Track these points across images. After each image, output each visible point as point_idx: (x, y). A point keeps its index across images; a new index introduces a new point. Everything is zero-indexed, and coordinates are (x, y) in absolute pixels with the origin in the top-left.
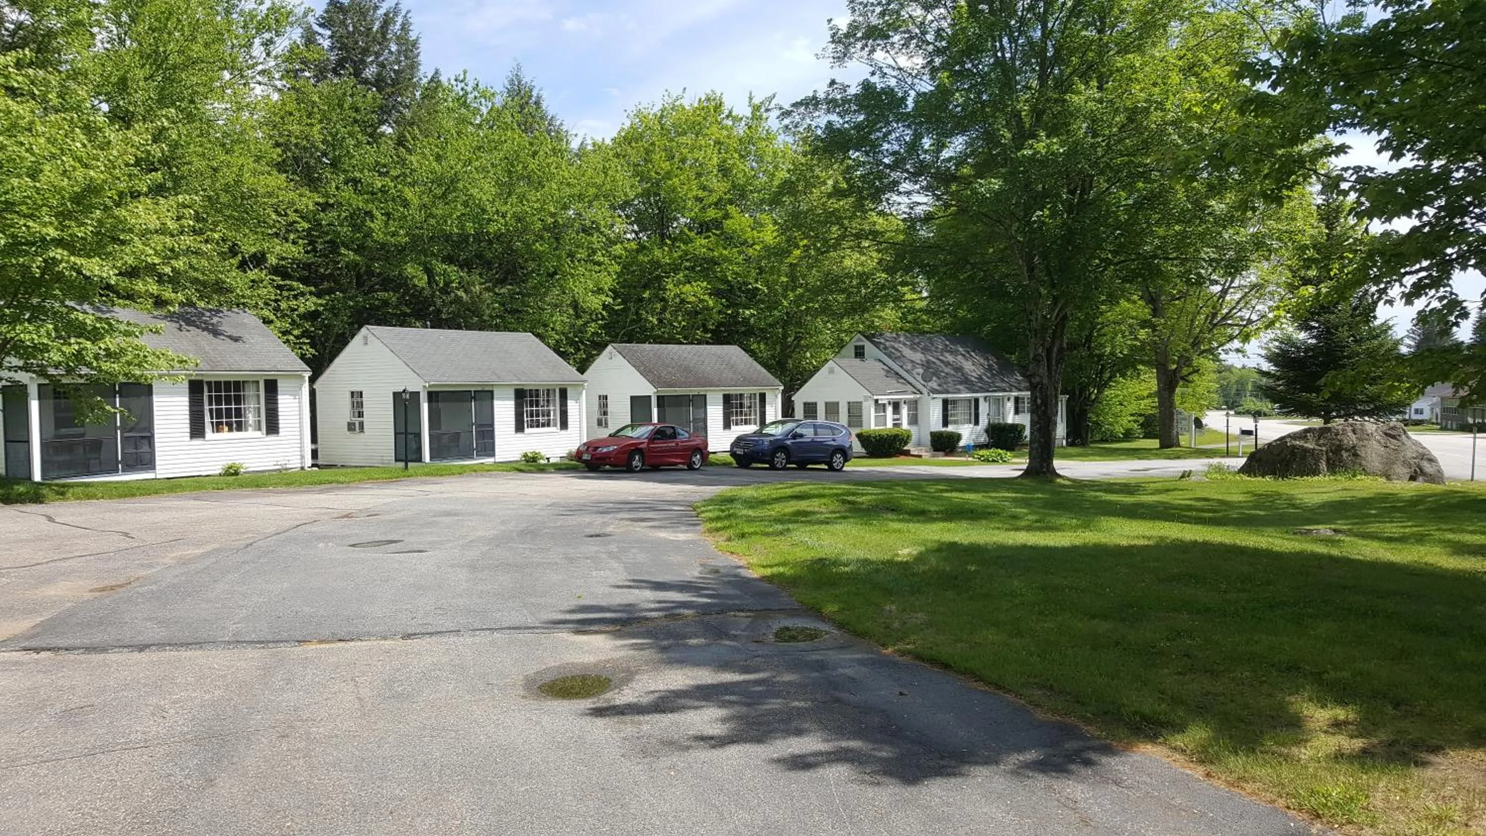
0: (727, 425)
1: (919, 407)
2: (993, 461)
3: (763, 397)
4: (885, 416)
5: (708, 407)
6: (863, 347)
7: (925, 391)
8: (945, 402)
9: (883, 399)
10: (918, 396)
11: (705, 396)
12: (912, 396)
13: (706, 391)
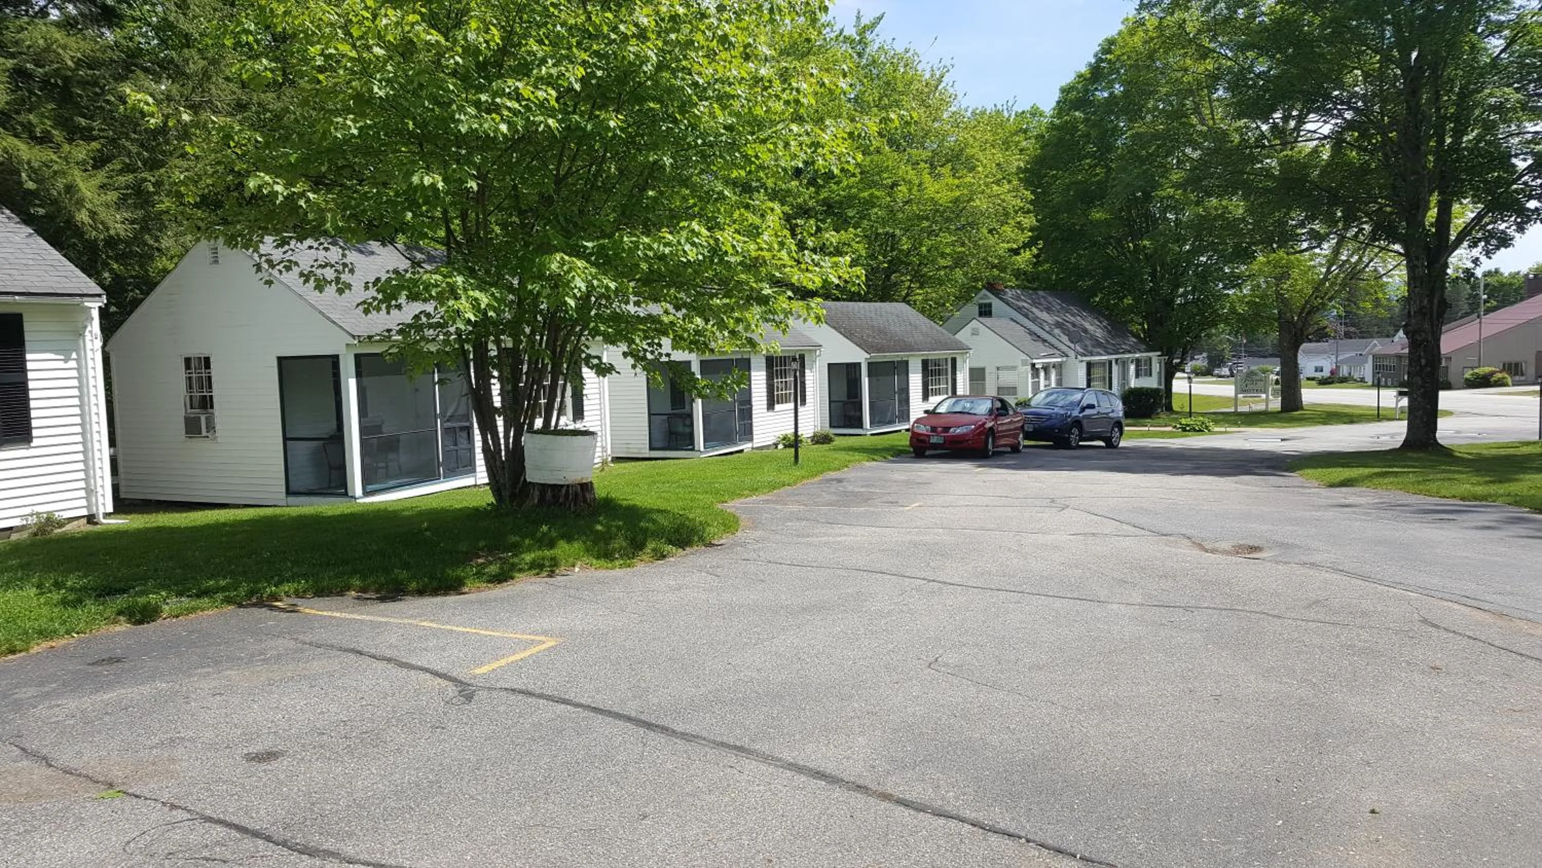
0: (925, 397)
1: (1064, 371)
2: (1200, 431)
3: (954, 361)
4: (1039, 382)
5: (910, 375)
6: (990, 305)
7: (1072, 354)
8: (1089, 365)
9: (1039, 363)
10: (1064, 359)
11: (907, 362)
12: (1059, 360)
13: (908, 356)
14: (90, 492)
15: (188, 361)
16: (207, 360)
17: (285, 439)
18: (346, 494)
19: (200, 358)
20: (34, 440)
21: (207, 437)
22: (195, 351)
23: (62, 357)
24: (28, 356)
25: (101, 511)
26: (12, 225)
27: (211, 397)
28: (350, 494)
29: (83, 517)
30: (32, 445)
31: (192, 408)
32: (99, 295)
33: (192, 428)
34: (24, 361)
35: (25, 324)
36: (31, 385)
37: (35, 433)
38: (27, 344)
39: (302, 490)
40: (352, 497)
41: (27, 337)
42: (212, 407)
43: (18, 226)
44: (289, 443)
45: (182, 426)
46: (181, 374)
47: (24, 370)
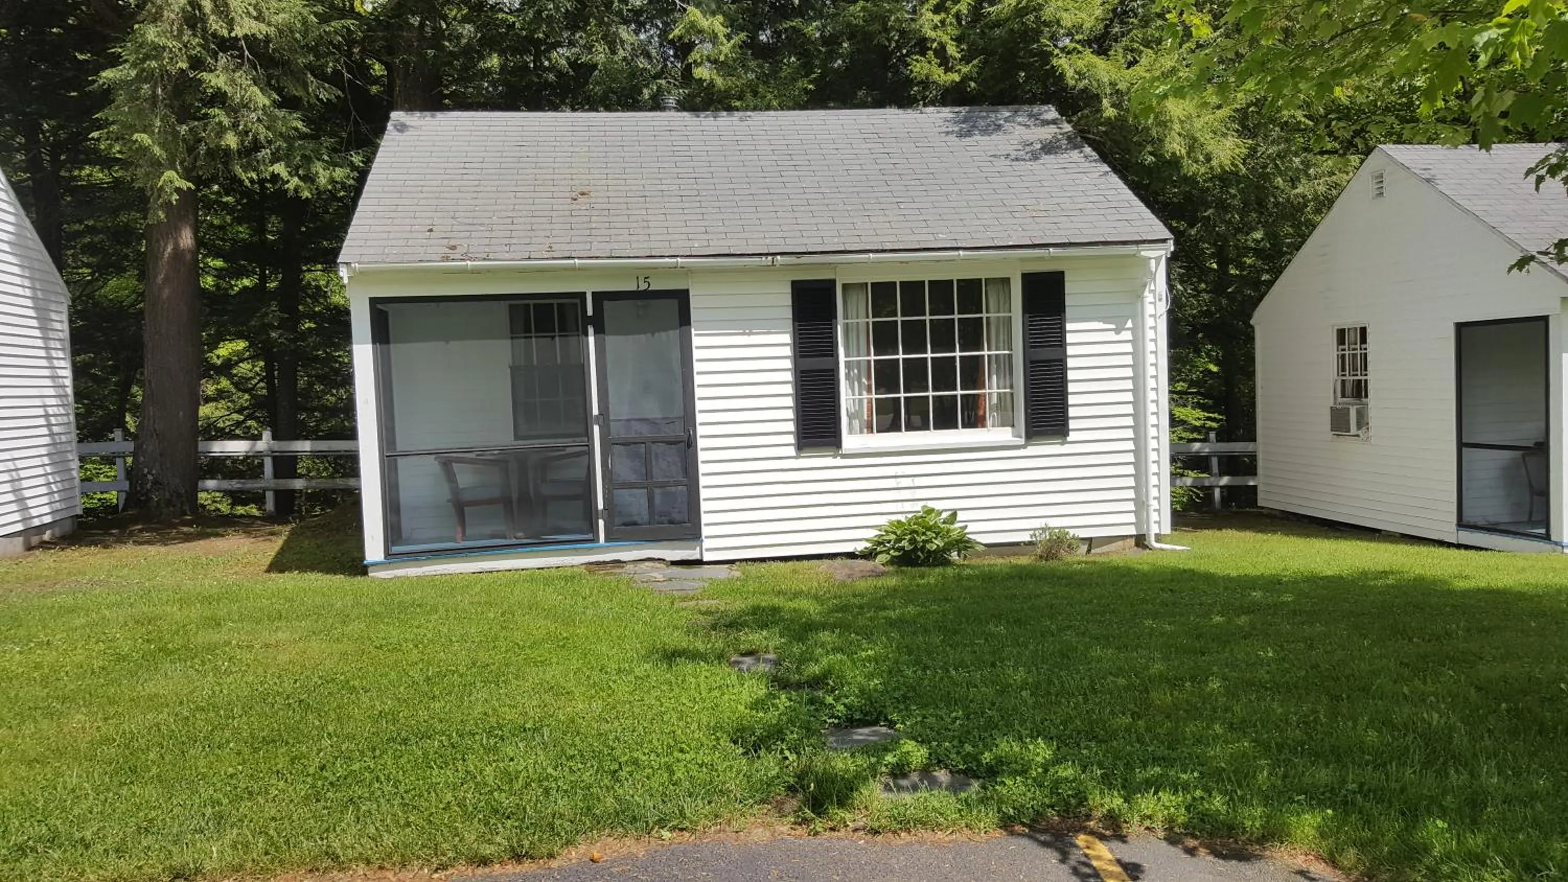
14: (1141, 505)
15: (1341, 334)
16: (1363, 331)
17: (1461, 445)
18: (1547, 537)
19: (1356, 329)
20: (1071, 433)
21: (1358, 436)
22: (1350, 321)
23: (1113, 326)
24: (1069, 327)
25: (1154, 530)
26: (1087, 165)
27: (1366, 381)
28: (1553, 538)
29: (1131, 536)
30: (1069, 439)
31: (1343, 396)
32: (1164, 241)
33: (1339, 422)
34: (1062, 332)
35: (1067, 285)
36: (1071, 363)
37: (1072, 424)
38: (1069, 312)
39: (1481, 523)
40: (1556, 543)
41: (1068, 302)
42: (1366, 396)
43: (1094, 164)
44: (1464, 450)
45: (1327, 419)
46: (1331, 352)
47: (1062, 344)
